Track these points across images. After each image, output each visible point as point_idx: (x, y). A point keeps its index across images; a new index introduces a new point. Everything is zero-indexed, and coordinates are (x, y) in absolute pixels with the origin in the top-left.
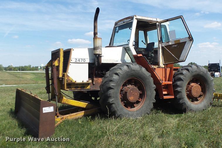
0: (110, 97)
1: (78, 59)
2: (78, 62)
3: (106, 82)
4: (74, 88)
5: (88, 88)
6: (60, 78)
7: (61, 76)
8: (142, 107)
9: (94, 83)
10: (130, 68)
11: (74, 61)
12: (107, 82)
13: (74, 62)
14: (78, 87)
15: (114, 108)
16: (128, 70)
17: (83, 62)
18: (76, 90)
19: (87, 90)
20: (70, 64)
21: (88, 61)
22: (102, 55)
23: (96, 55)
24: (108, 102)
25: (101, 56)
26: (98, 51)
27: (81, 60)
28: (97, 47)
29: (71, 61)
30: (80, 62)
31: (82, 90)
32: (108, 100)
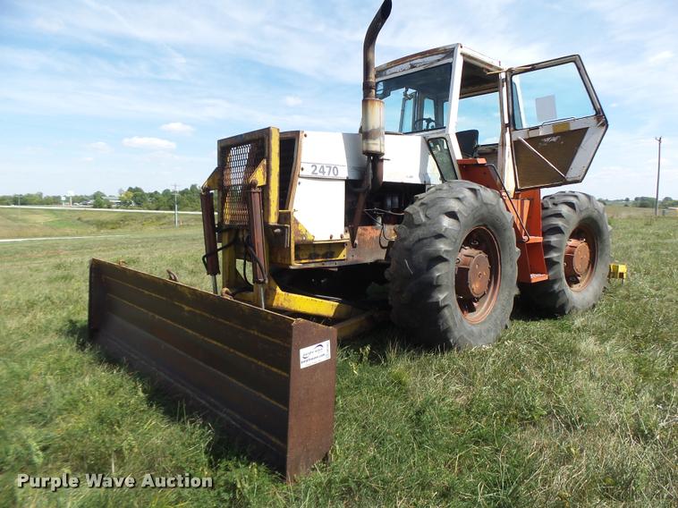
0: (439, 286)
1: (319, 167)
2: (320, 175)
3: (420, 240)
4: (306, 259)
5: (341, 257)
6: (275, 227)
7: (273, 220)
8: (494, 309)
9: (356, 241)
10: (479, 196)
11: (308, 171)
12: (425, 241)
13: (310, 174)
14: (317, 256)
15: (446, 321)
16: (476, 204)
17: (332, 175)
18: (312, 266)
19: (338, 264)
20: (300, 180)
21: (344, 173)
22: (384, 157)
23: (368, 153)
24: (431, 301)
25: (382, 160)
26: (377, 141)
27: (327, 170)
28: (374, 129)
29: (302, 173)
30: (326, 175)
31: (327, 265)
32: (430, 296)
